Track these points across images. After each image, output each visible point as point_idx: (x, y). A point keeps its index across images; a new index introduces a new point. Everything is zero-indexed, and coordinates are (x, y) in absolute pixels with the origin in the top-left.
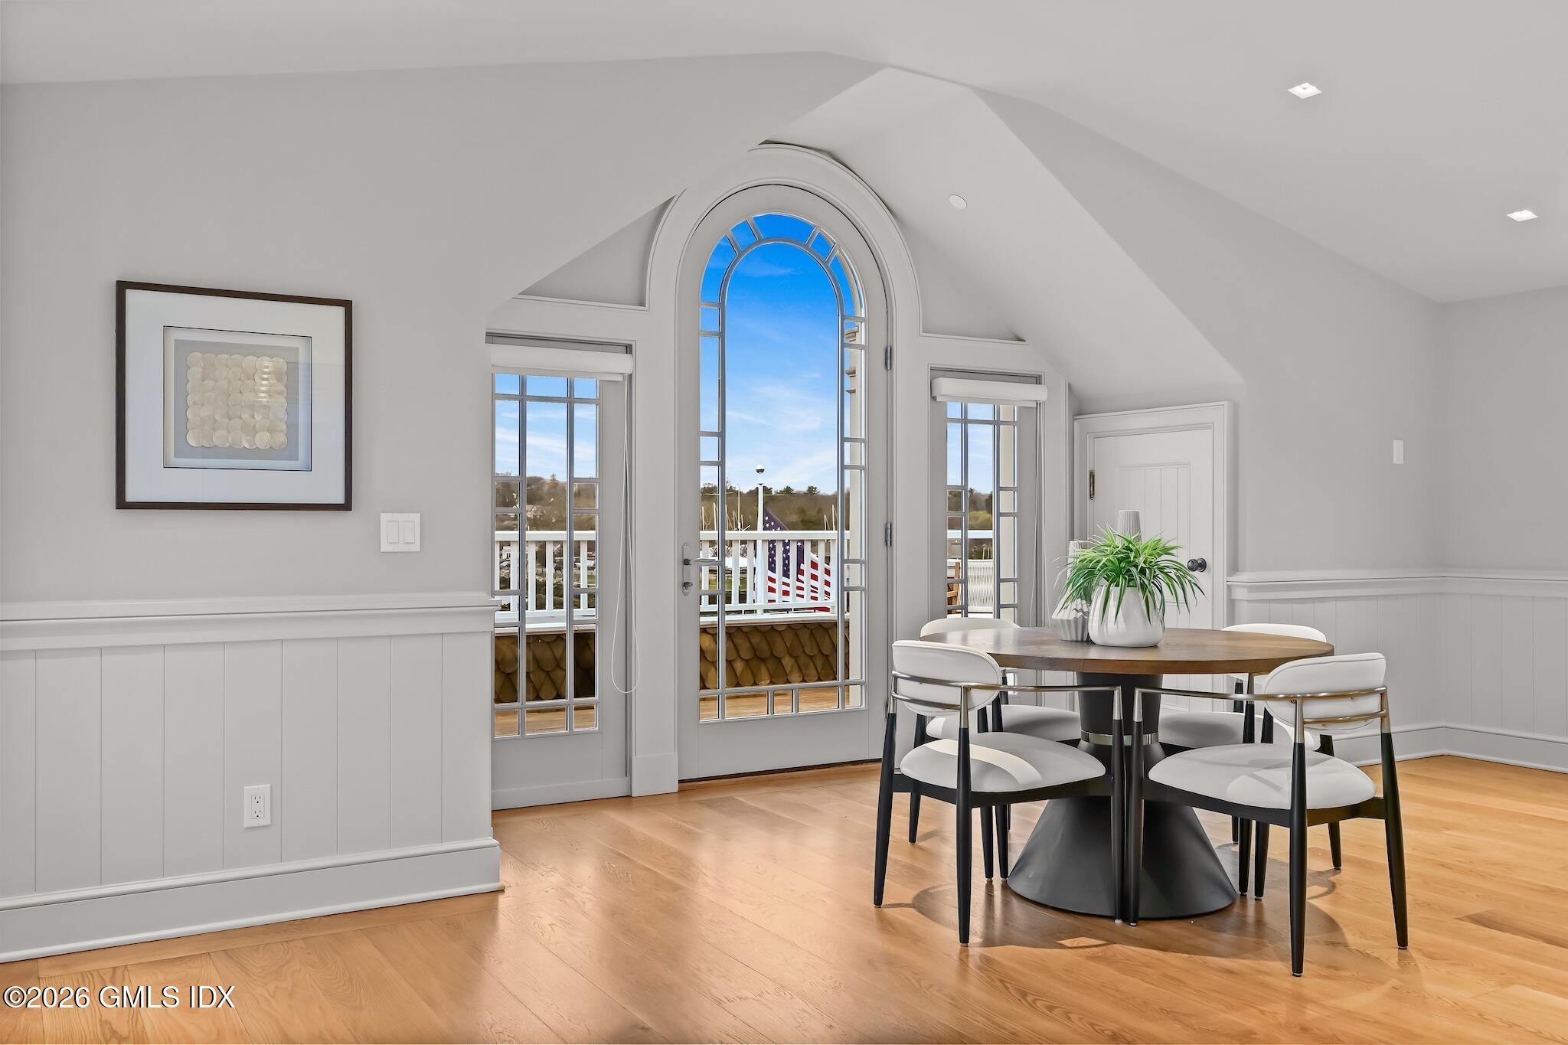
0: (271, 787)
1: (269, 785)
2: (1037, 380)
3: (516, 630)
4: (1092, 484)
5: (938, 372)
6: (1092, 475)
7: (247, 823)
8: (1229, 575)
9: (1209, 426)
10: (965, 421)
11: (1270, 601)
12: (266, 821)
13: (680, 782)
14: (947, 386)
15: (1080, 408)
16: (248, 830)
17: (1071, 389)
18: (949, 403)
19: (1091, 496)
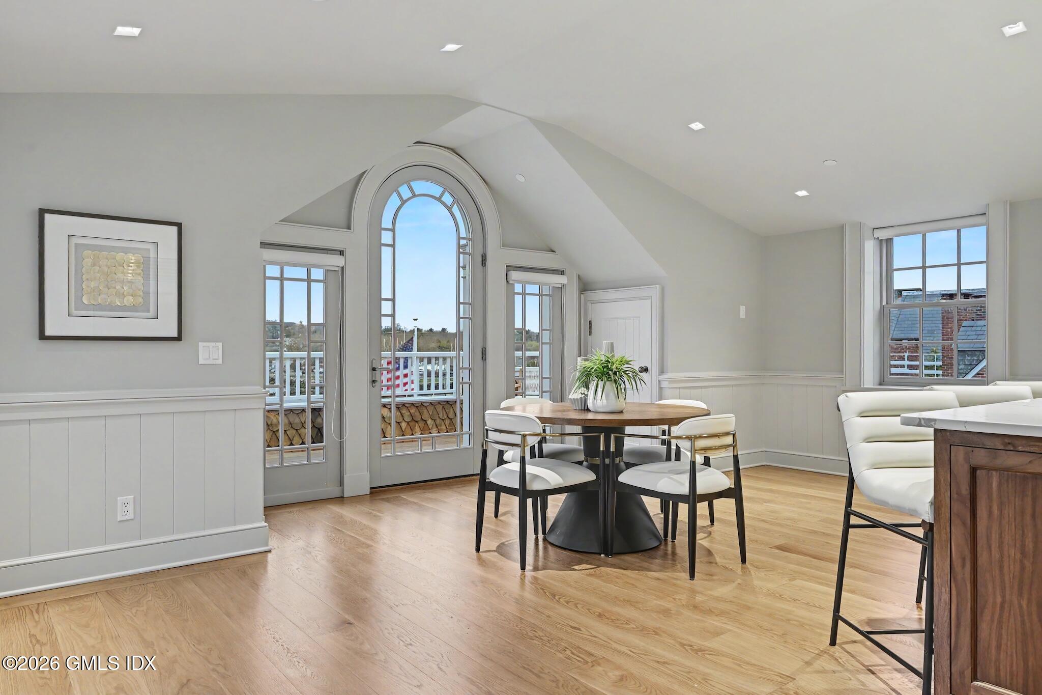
0: (134, 498)
1: (133, 496)
2: (562, 273)
3: (278, 407)
4: (590, 328)
5: (510, 268)
6: (590, 323)
7: (120, 518)
8: (659, 375)
9: (649, 298)
10: (524, 294)
11: (680, 388)
12: (131, 516)
13: (371, 488)
14: (515, 275)
15: (585, 287)
16: (120, 521)
17: (579, 277)
18: (515, 284)
19: (590, 334)
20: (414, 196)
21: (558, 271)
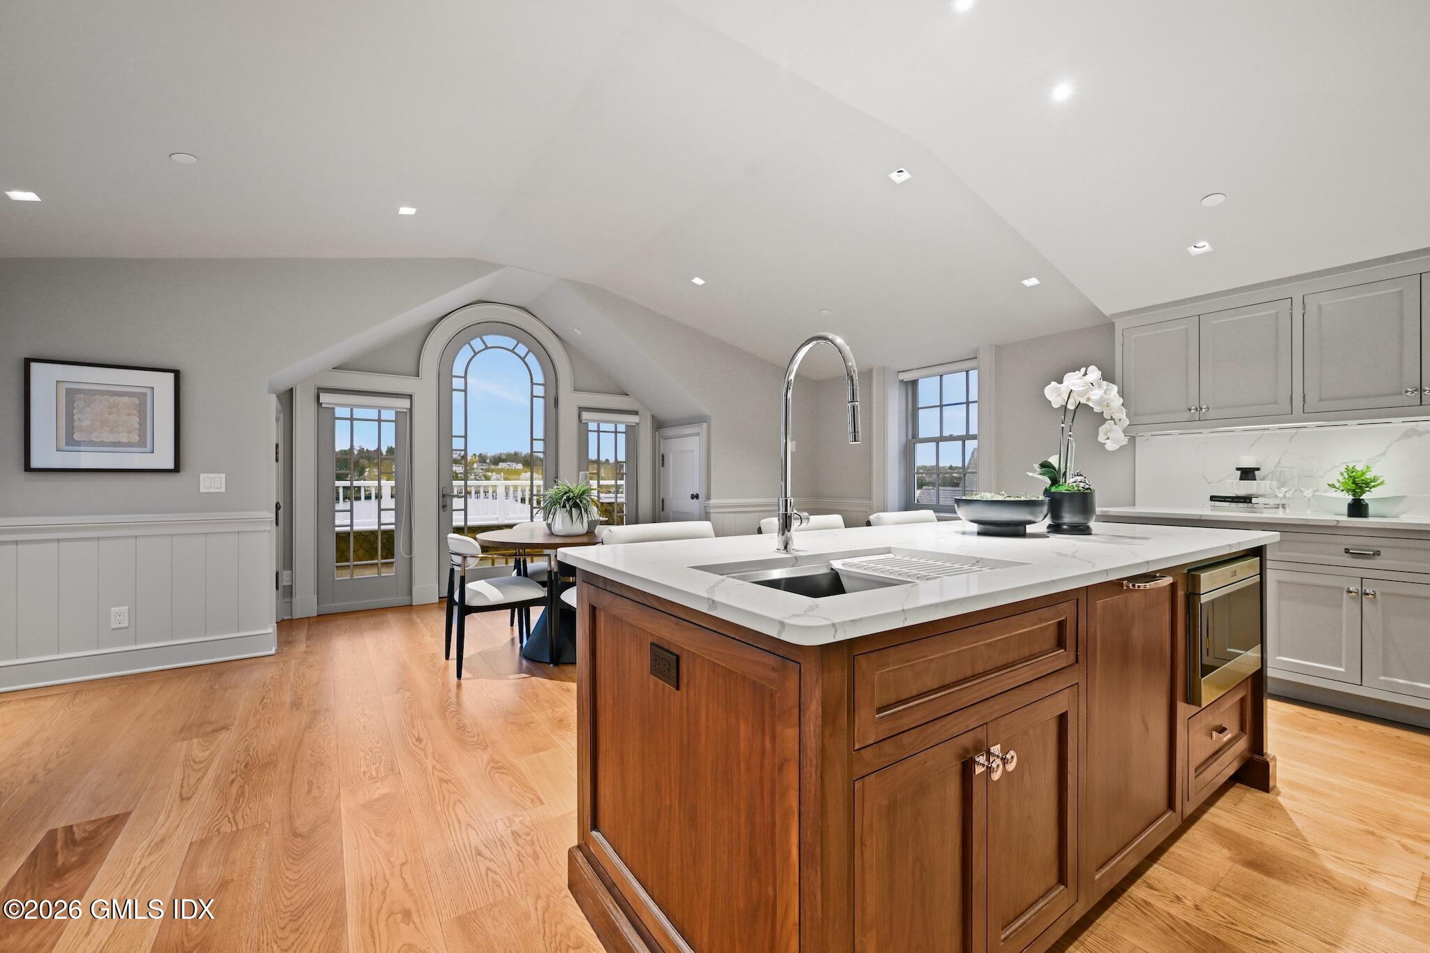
0: (129, 609)
1: (127, 607)
2: (636, 413)
3: (349, 528)
4: (663, 460)
5: (581, 409)
6: (663, 456)
7: (113, 626)
8: (705, 501)
9: (698, 434)
10: (599, 431)
11: (723, 513)
12: (126, 624)
13: (440, 598)
14: (585, 415)
15: (659, 425)
16: (114, 629)
17: (653, 417)
18: (589, 424)
19: (663, 465)
20: (487, 348)
21: (634, 411)
